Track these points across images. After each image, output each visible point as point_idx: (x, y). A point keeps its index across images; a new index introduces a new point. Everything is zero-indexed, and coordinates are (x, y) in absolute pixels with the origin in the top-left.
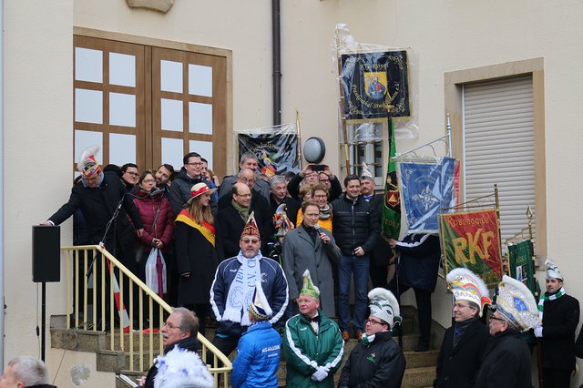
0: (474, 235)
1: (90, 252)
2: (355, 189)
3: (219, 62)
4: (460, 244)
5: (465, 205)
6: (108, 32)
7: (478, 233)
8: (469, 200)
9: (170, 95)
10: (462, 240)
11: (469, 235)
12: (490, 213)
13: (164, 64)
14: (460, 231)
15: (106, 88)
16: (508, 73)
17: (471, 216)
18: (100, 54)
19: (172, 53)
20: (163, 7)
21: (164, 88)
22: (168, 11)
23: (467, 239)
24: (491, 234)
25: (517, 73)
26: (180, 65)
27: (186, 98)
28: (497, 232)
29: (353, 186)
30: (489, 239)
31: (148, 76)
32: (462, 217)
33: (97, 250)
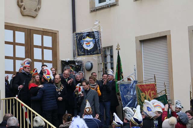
0: (148, 92)
1: (12, 100)
2: (105, 78)
3: (54, 35)
4: (143, 95)
5: (144, 82)
6: (15, 24)
7: (149, 91)
8: (145, 80)
9: (37, 47)
10: (144, 93)
11: (146, 92)
12: (153, 85)
13: (35, 35)
14: (143, 91)
15: (14, 44)
16: (158, 36)
17: (147, 85)
18: (12, 31)
19: (38, 32)
20: (34, 15)
21: (35, 44)
22: (36, 17)
23: (145, 93)
24: (154, 92)
25: (161, 36)
26: (40, 36)
27: (43, 47)
28: (156, 91)
29: (105, 77)
30: (153, 94)
31: (29, 40)
32: (143, 85)
33: (15, 99)
